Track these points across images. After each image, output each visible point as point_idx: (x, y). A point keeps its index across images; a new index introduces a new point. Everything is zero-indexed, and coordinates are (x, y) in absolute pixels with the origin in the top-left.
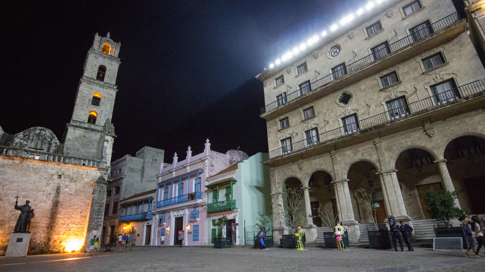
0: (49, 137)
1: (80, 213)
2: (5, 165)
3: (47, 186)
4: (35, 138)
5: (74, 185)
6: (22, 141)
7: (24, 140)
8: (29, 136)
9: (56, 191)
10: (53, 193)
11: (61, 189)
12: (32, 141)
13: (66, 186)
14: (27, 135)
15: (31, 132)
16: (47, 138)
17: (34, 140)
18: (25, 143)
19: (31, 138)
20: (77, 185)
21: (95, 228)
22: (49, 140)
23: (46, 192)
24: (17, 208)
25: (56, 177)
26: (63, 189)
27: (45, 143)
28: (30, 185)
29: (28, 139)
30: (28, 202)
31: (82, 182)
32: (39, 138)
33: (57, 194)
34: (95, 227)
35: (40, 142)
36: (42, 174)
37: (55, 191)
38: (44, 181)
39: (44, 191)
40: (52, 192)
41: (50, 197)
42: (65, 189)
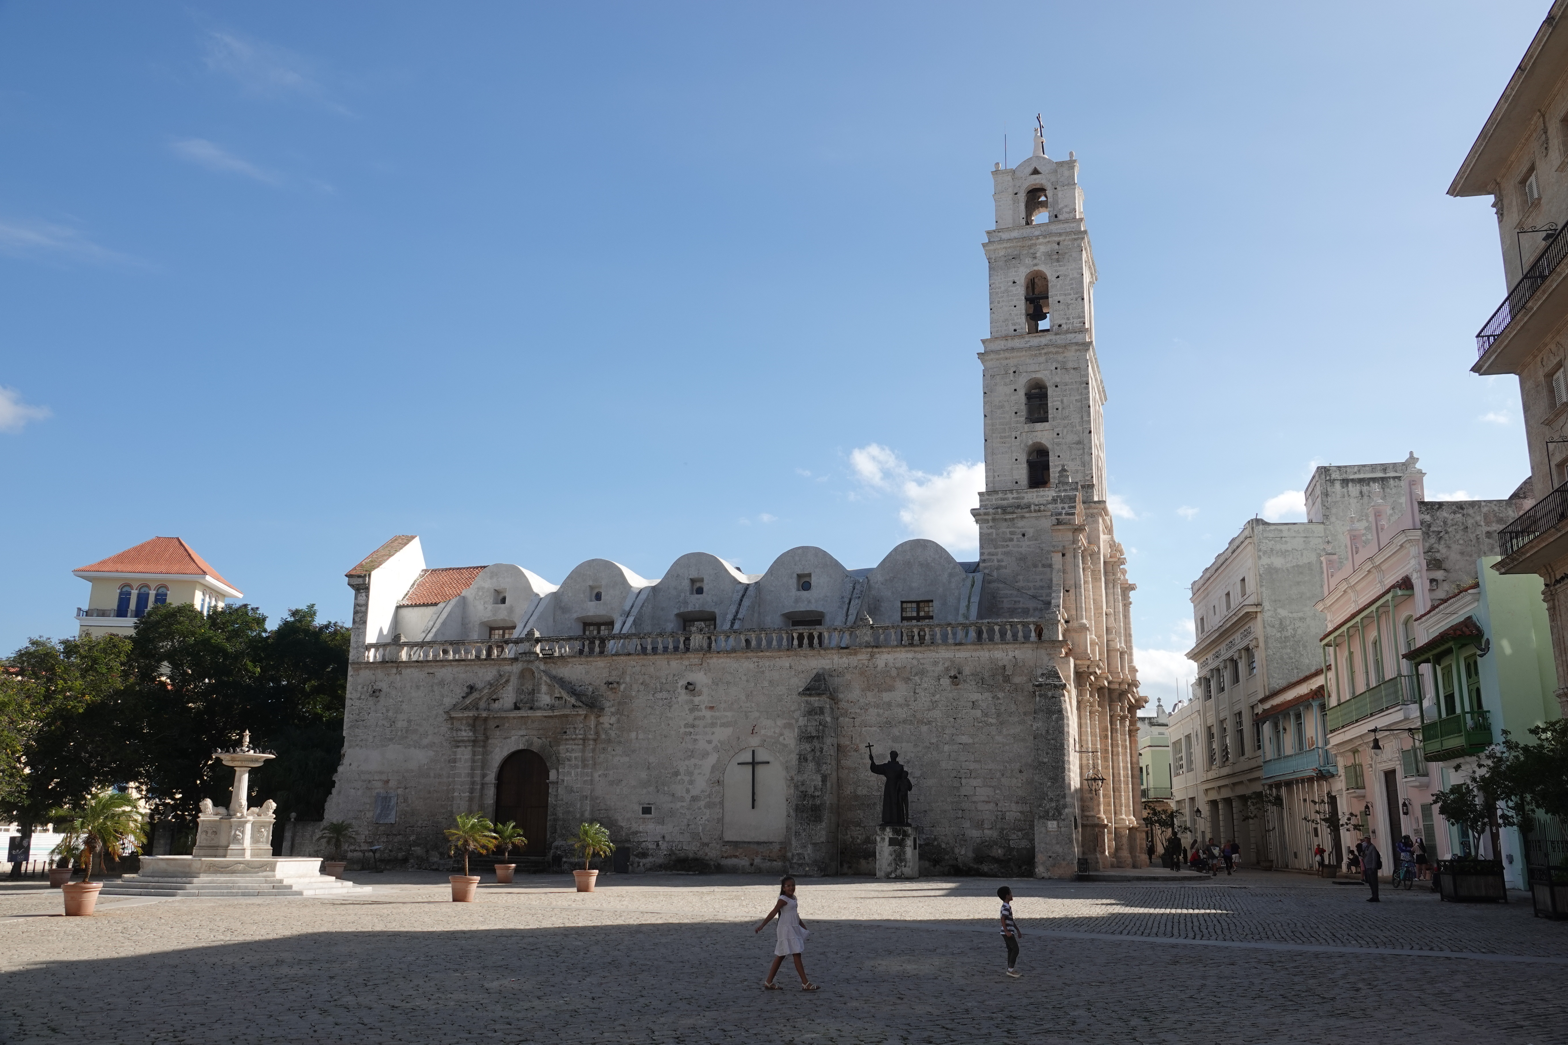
1: (1021, 772)
2: (846, 671)
3: (934, 709)
4: (909, 573)
5: (990, 699)
6: (884, 589)
7: (889, 585)
8: (896, 573)
9: (955, 719)
10: (949, 725)
11: (964, 711)
12: (904, 583)
13: (973, 702)
15: (895, 562)
17: (907, 580)
18: (891, 591)
19: (900, 575)
20: (998, 698)
22: (938, 570)
23: (934, 724)
24: (875, 768)
25: (946, 682)
26: (967, 713)
27: (932, 583)
28: (900, 710)
29: (896, 580)
30: (894, 755)
31: (1008, 688)
32: (915, 572)
35: (920, 582)
36: (916, 678)
37: (952, 720)
38: (925, 696)
39: (929, 723)
40: (946, 723)
41: (945, 736)
42: (974, 711)
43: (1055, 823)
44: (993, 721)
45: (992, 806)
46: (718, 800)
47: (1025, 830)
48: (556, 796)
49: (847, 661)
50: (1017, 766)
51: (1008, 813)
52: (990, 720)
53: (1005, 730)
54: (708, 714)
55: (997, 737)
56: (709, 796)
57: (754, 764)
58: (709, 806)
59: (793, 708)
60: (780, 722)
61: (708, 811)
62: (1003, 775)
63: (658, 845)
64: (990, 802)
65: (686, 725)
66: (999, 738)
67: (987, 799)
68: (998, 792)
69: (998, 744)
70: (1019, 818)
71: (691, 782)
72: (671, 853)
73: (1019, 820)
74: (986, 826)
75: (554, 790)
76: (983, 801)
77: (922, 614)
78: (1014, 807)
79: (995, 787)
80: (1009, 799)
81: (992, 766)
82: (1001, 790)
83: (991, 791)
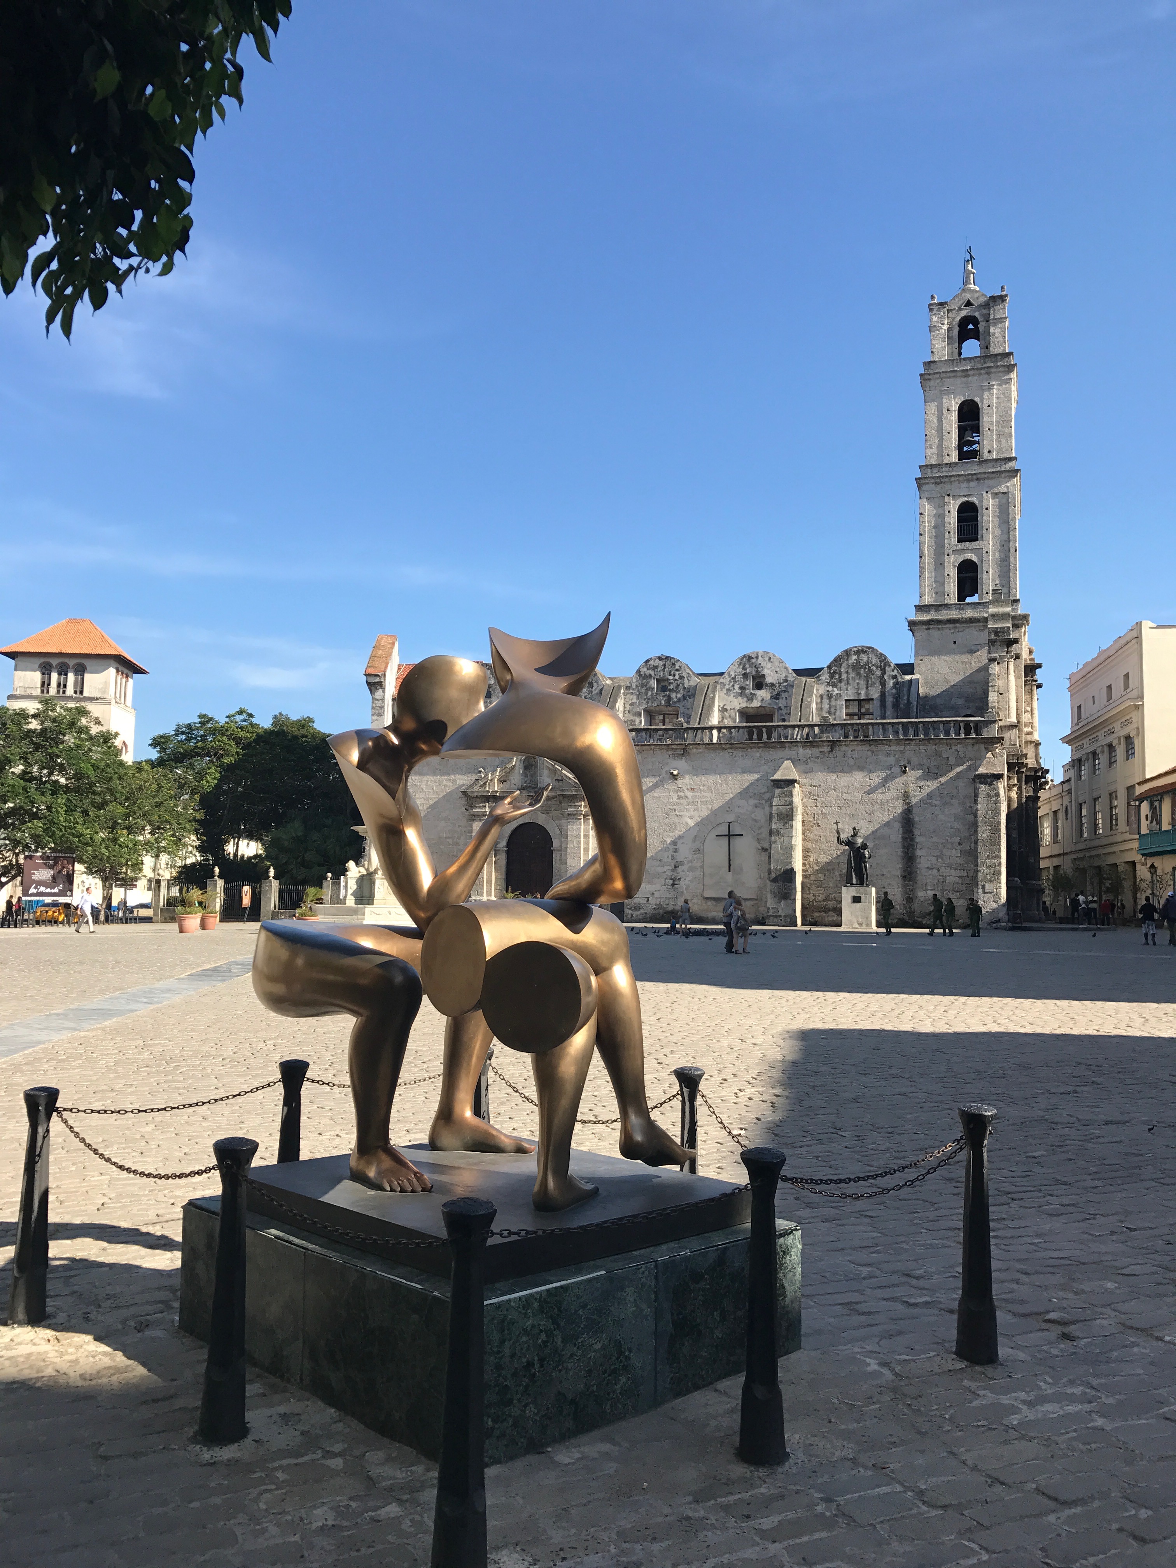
0: (877, 667)
1: (959, 844)
2: (809, 760)
3: (886, 792)
4: (852, 675)
5: (935, 784)
6: (830, 689)
7: (834, 685)
8: (840, 675)
9: (904, 800)
11: (912, 794)
12: (848, 683)
13: (920, 787)
14: (835, 672)
15: (841, 665)
16: (874, 668)
17: (850, 681)
18: (836, 691)
19: (844, 676)
20: (942, 784)
22: (879, 673)
23: (885, 805)
24: (841, 841)
25: (897, 770)
26: (914, 796)
27: (873, 684)
28: (856, 793)
29: (840, 681)
30: (855, 830)
31: (950, 776)
32: (858, 674)
33: (906, 807)
34: (989, 876)
35: (863, 683)
36: (871, 767)
39: (882, 804)
40: (897, 804)
42: (920, 795)
44: (937, 803)
45: (935, 871)
46: (699, 864)
48: (560, 860)
49: (810, 752)
50: (958, 839)
51: (948, 877)
52: (935, 802)
54: (689, 794)
56: (689, 862)
57: (729, 836)
58: (691, 869)
59: (763, 791)
60: (752, 802)
61: (690, 874)
62: (945, 847)
63: (648, 900)
64: (933, 869)
65: (672, 804)
66: (941, 817)
67: (929, 865)
68: (940, 860)
71: (676, 851)
72: (660, 906)
73: (958, 883)
74: (929, 888)
75: (558, 856)
76: (928, 868)
77: (863, 710)
78: (953, 872)
79: (937, 857)
80: (950, 866)
81: (935, 839)
82: (942, 859)
83: (934, 860)
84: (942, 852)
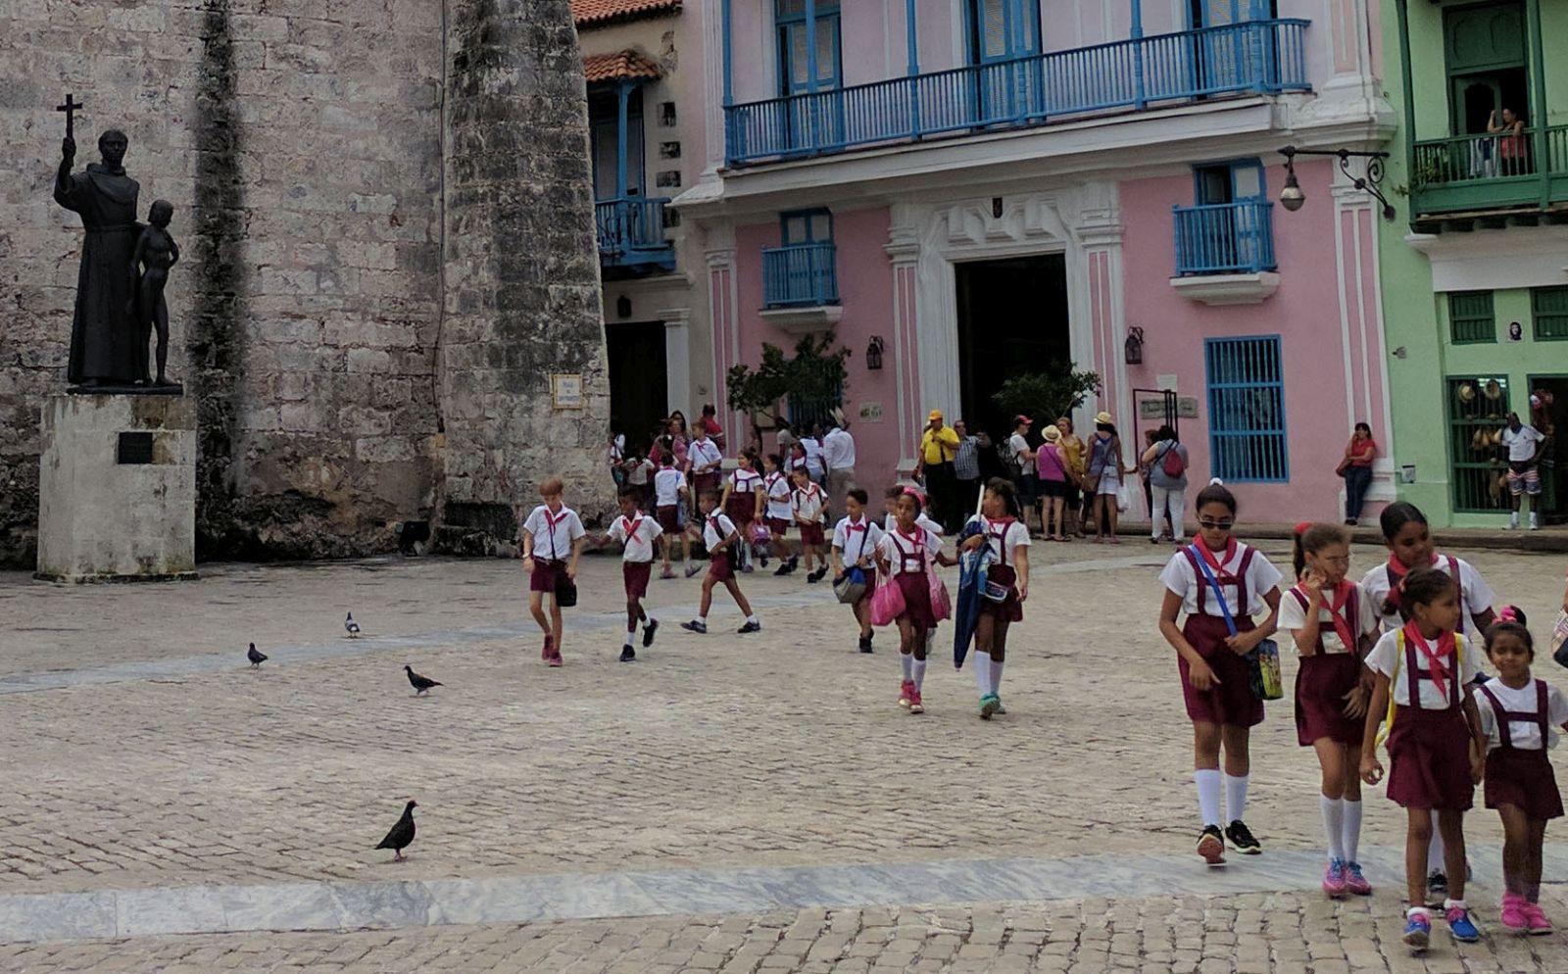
1: (394, 220)
9: (207, 40)
10: (189, 57)
11: (235, 19)
21: (560, 357)
23: (139, 51)
26: (244, 25)
33: (213, 67)
34: (563, 348)
37: (200, 43)
39: (125, 47)
40: (178, 49)
41: (173, 93)
42: (264, 22)
43: (575, 380)
44: (321, 57)
45: (306, 329)
47: (399, 405)
50: (385, 203)
51: (352, 352)
52: (313, 54)
53: (353, 86)
55: (329, 110)
62: (343, 230)
64: (301, 317)
68: (327, 284)
69: (334, 130)
70: (384, 368)
73: (386, 376)
76: (285, 314)
78: (372, 332)
79: (319, 270)
80: (359, 308)
81: (310, 201)
82: (336, 278)
83: (306, 284)
84: (332, 249)
